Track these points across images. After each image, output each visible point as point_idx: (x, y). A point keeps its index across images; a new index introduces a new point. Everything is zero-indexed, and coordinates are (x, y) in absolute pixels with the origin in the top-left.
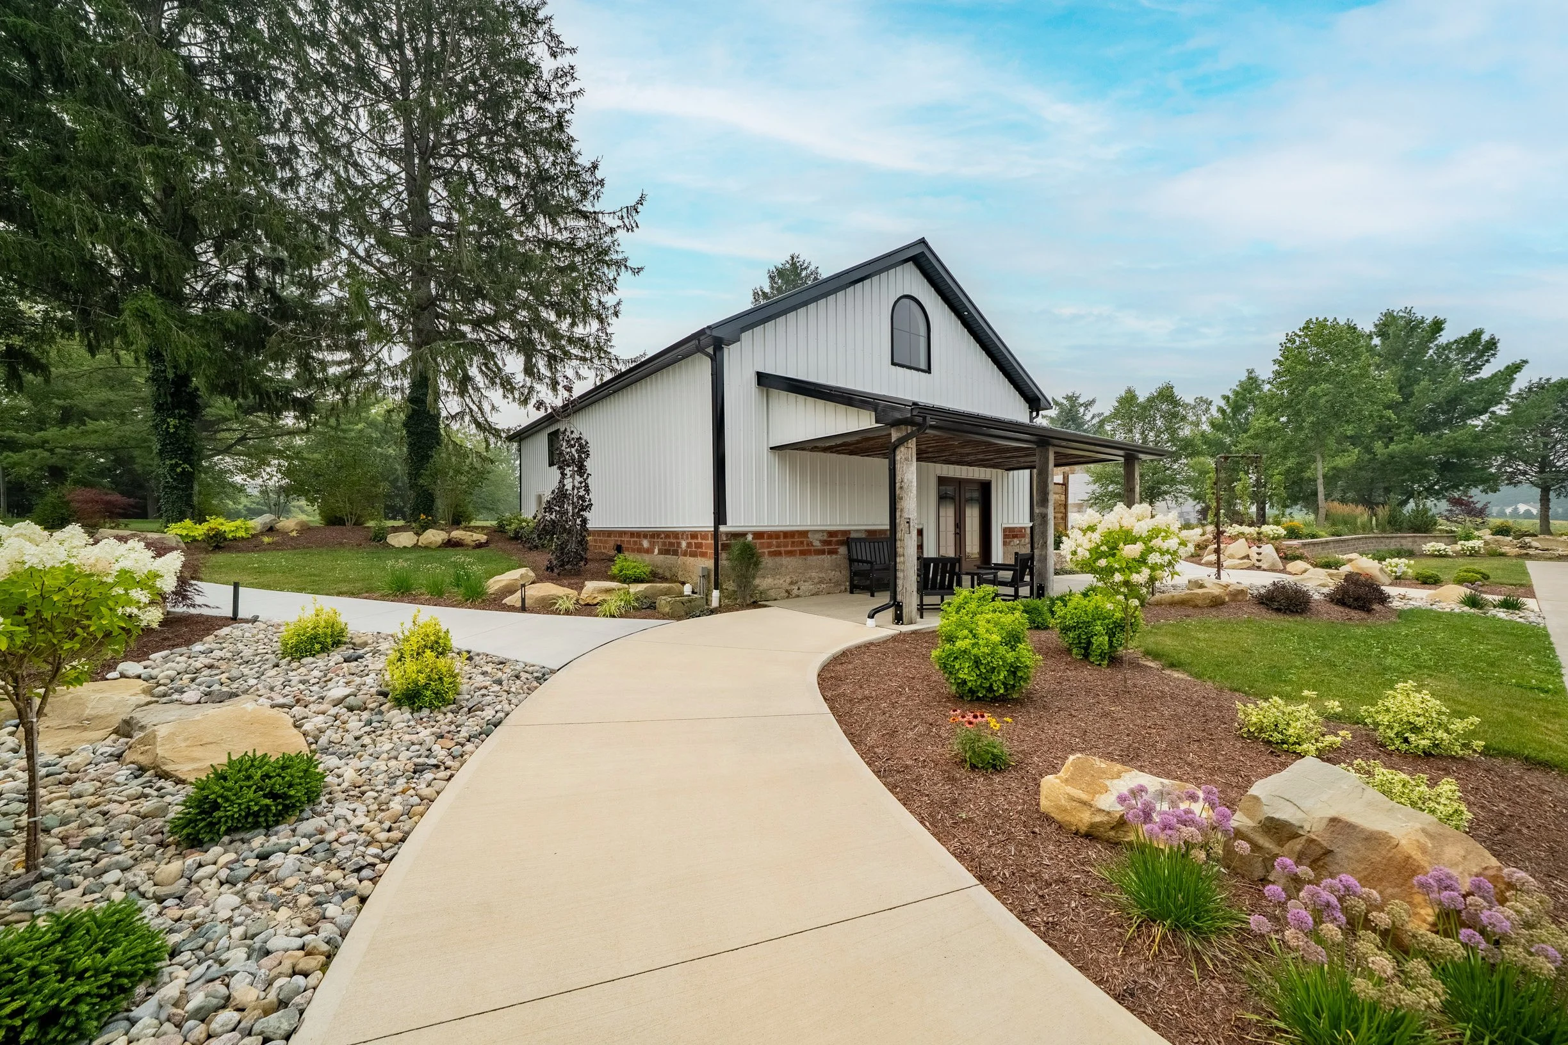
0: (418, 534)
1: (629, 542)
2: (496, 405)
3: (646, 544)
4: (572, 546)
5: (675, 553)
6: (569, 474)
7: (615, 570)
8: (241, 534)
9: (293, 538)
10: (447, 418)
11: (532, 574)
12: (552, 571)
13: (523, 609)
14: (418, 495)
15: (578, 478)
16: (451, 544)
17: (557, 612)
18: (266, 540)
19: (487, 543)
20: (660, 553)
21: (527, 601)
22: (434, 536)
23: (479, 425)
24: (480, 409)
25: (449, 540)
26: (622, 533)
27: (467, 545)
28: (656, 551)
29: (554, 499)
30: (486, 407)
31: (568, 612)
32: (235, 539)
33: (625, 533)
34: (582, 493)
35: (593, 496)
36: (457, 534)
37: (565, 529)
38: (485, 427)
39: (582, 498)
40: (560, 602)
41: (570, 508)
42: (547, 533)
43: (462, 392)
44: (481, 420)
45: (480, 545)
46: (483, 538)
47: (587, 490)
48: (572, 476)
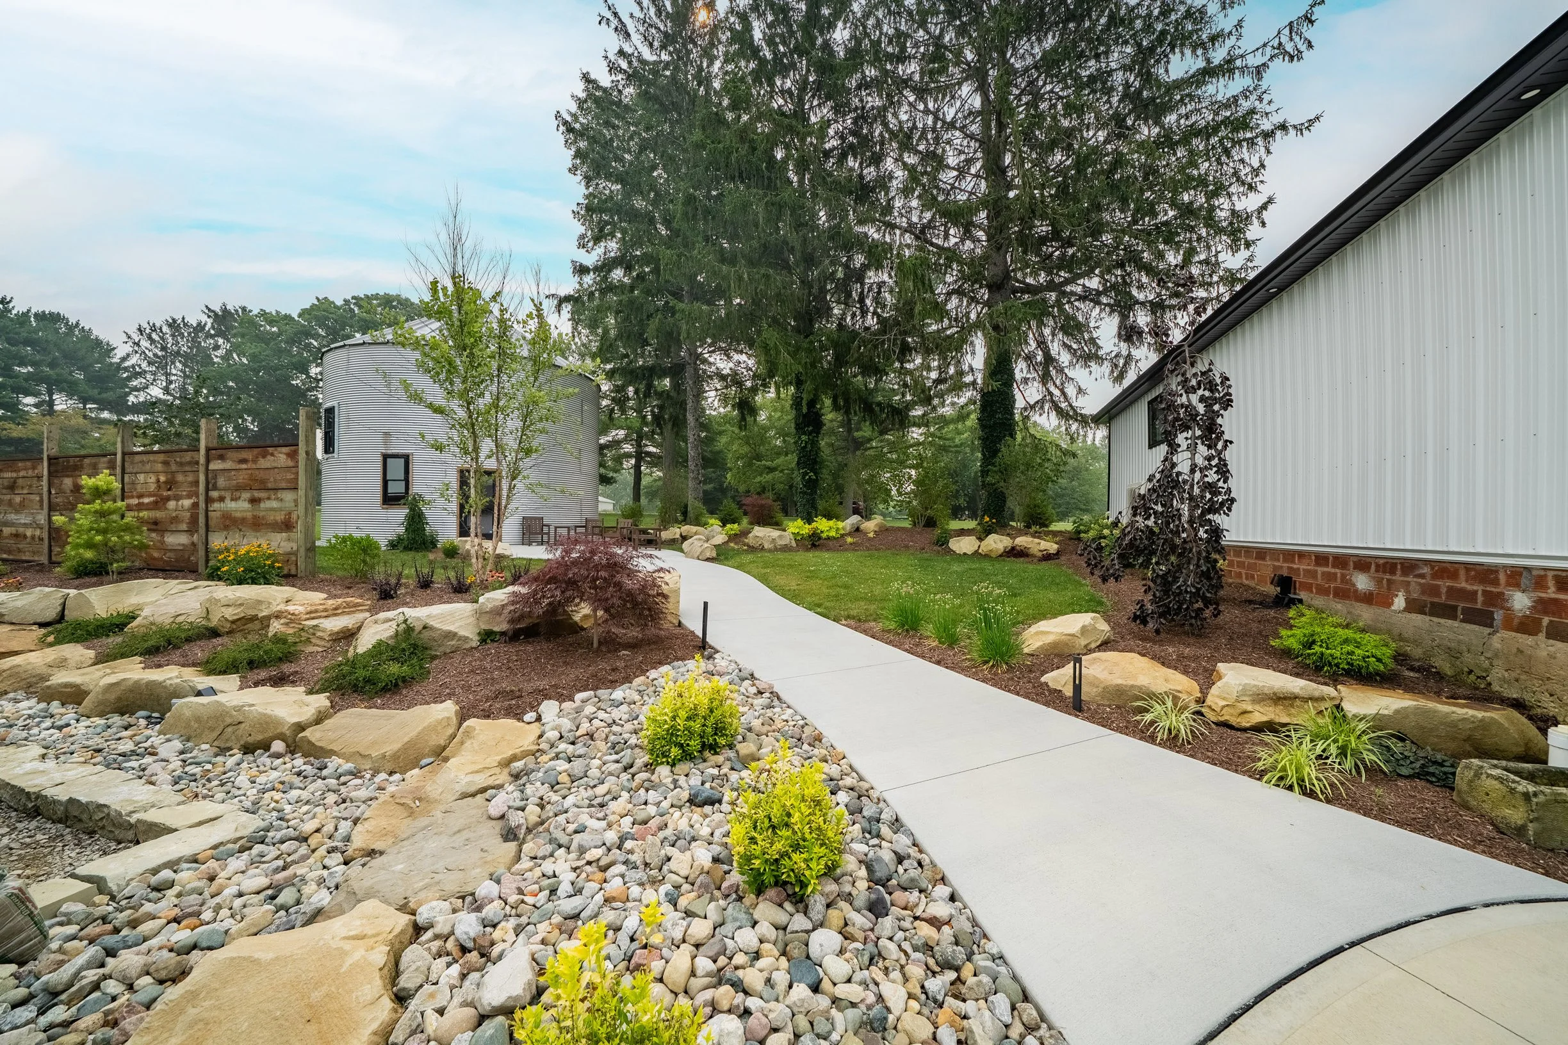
0: (980, 539)
1: (1313, 574)
2: (1084, 387)
3: (1362, 582)
4: (1188, 581)
5: (1482, 618)
6: (1184, 445)
7: (1290, 639)
8: (833, 534)
9: (870, 539)
10: (1025, 409)
11: (1104, 626)
12: (1144, 622)
13: (1076, 705)
14: (990, 494)
15: (1202, 449)
16: (1015, 553)
17: (1147, 734)
18: (849, 540)
19: (1058, 554)
20: (1413, 606)
21: (1084, 688)
22: (997, 543)
23: (1061, 413)
24: (1064, 393)
25: (1013, 548)
26: (1290, 555)
27: (1033, 556)
28: (1399, 602)
29: (1153, 490)
30: (1071, 391)
31: (1173, 742)
32: (828, 538)
33: (1302, 555)
34: (1212, 477)
35: (1235, 484)
36: (1022, 541)
37: (1173, 548)
38: (1066, 414)
39: (1212, 487)
40: (1158, 709)
41: (1185, 509)
42: (1139, 552)
43: (1045, 378)
44: (1063, 405)
45: (1047, 557)
46: (1053, 547)
47: (1223, 471)
48: (1192, 448)
